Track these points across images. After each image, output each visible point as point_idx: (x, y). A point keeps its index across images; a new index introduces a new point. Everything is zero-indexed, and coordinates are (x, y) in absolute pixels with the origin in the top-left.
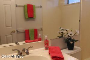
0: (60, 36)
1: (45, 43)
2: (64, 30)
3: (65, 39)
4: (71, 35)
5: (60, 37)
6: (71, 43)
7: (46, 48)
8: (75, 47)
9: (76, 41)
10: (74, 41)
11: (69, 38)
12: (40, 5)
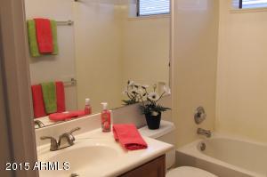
0: (128, 99)
1: (103, 118)
2: (137, 87)
3: (141, 107)
4: (154, 97)
5: (129, 103)
6: (155, 114)
7: (106, 130)
8: (162, 122)
9: (164, 109)
10: (160, 110)
11: (150, 103)
12: (67, 20)
